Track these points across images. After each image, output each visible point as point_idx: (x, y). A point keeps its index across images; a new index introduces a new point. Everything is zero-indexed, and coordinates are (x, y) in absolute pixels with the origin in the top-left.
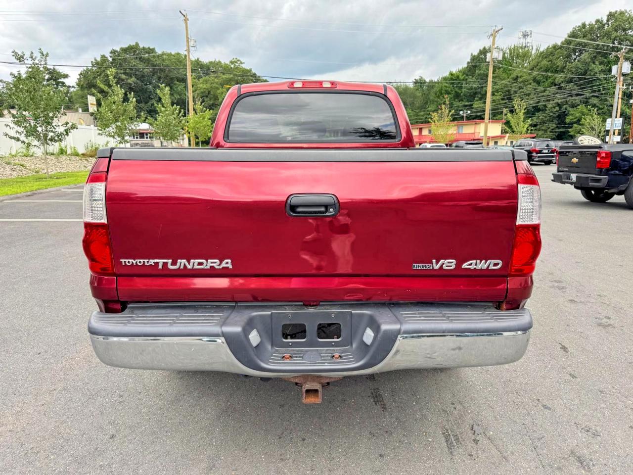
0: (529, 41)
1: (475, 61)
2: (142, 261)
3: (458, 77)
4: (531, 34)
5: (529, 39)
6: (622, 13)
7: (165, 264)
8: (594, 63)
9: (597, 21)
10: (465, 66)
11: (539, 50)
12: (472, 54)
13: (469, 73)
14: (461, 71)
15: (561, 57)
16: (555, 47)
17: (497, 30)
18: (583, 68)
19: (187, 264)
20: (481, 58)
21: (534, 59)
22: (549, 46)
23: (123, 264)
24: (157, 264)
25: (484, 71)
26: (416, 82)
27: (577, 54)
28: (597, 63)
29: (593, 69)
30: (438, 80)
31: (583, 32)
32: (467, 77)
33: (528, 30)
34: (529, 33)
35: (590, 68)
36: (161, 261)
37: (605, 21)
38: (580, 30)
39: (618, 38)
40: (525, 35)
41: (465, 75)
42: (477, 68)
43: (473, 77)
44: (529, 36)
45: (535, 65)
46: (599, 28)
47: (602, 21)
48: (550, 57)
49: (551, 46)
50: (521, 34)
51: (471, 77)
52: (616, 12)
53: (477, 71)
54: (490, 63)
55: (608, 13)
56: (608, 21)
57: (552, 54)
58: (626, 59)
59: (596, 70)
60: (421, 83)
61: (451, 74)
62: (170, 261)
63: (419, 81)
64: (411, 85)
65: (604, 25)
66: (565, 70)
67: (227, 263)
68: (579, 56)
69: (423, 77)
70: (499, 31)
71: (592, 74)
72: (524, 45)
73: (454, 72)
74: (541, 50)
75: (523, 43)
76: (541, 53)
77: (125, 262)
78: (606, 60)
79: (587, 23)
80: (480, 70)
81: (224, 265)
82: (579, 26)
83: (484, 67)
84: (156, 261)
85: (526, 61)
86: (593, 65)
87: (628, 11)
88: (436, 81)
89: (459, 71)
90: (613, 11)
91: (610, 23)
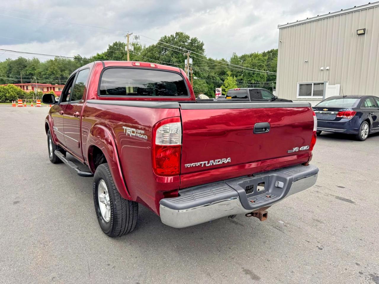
0: (138, 41)
1: (112, 49)
2: (195, 164)
3: (103, 57)
4: (139, 37)
5: (138, 40)
6: (182, 34)
7: (205, 164)
8: (172, 57)
9: (171, 36)
10: (106, 51)
11: (145, 47)
12: (109, 45)
13: (109, 56)
14: (104, 54)
15: (157, 52)
16: (153, 46)
17: (129, 34)
18: (168, 59)
19: (213, 162)
20: (115, 48)
21: (144, 51)
22: (150, 46)
23: (186, 167)
24: (201, 164)
25: (118, 55)
26: (76, 58)
27: (164, 51)
28: (174, 57)
29: (173, 60)
30: (90, 58)
31: (165, 40)
32: (108, 58)
33: (137, 35)
34: (138, 37)
35: (171, 59)
36: (203, 163)
37: (175, 36)
38: (164, 39)
39: (181, 46)
40: (136, 38)
41: (107, 57)
42: (113, 53)
43: (112, 58)
44: (138, 39)
45: (145, 54)
46: (172, 40)
47: (173, 36)
48: (152, 51)
49: (151, 46)
50: (134, 37)
51: (110, 58)
52: (179, 32)
53: (114, 55)
54: (128, 52)
55: (176, 33)
56: (176, 36)
57: (152, 50)
58: (190, 57)
59: (174, 61)
60: (79, 59)
61: (98, 55)
62: (207, 162)
63: (77, 58)
64: (73, 60)
65: (174, 38)
66: (160, 59)
67: (229, 160)
68: (165, 52)
69: (80, 55)
70: (130, 34)
71: (172, 62)
72: (136, 43)
73: (100, 54)
74: (147, 47)
75: (135, 42)
76: (147, 49)
77: (187, 166)
78: (177, 56)
79: (167, 36)
80: (115, 54)
81: (228, 161)
82: (164, 37)
83: (117, 53)
84: (201, 163)
85: (139, 52)
86: (172, 58)
87: (184, 33)
88: (89, 58)
89: (103, 54)
90: (178, 32)
91: (177, 38)
